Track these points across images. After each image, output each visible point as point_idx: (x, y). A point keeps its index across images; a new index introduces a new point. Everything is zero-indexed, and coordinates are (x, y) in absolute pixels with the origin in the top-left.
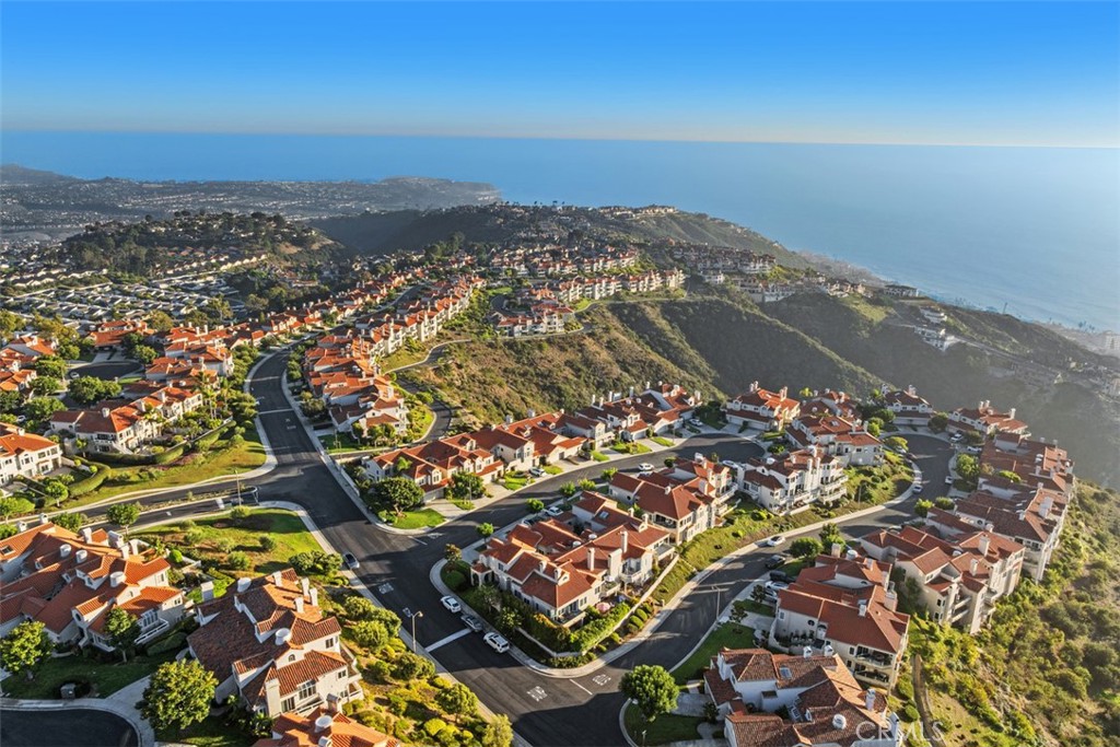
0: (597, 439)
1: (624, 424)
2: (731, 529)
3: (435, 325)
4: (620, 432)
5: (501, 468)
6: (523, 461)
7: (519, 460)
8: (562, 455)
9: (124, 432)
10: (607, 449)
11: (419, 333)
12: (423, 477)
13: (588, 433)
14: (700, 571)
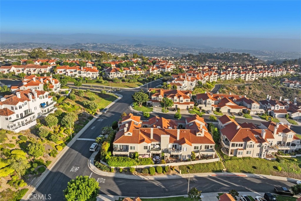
0: (252, 109)
1: (273, 108)
2: (276, 163)
3: (254, 76)
4: (269, 111)
5: (193, 105)
6: (206, 106)
7: (204, 105)
8: (229, 110)
9: (113, 73)
10: (257, 116)
11: (245, 77)
12: (155, 97)
13: (248, 106)
14: (227, 171)
